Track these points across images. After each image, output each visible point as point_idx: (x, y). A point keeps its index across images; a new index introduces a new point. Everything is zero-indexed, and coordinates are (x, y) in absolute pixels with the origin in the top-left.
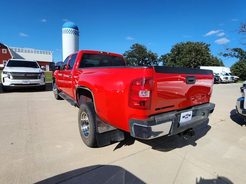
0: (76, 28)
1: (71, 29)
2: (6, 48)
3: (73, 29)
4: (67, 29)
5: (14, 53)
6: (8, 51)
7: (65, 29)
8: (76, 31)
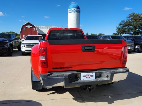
0: (78, 8)
1: (74, 9)
2: (34, 27)
3: (75, 9)
4: (71, 9)
5: (39, 30)
6: (35, 29)
7: (70, 9)
8: (78, 10)
